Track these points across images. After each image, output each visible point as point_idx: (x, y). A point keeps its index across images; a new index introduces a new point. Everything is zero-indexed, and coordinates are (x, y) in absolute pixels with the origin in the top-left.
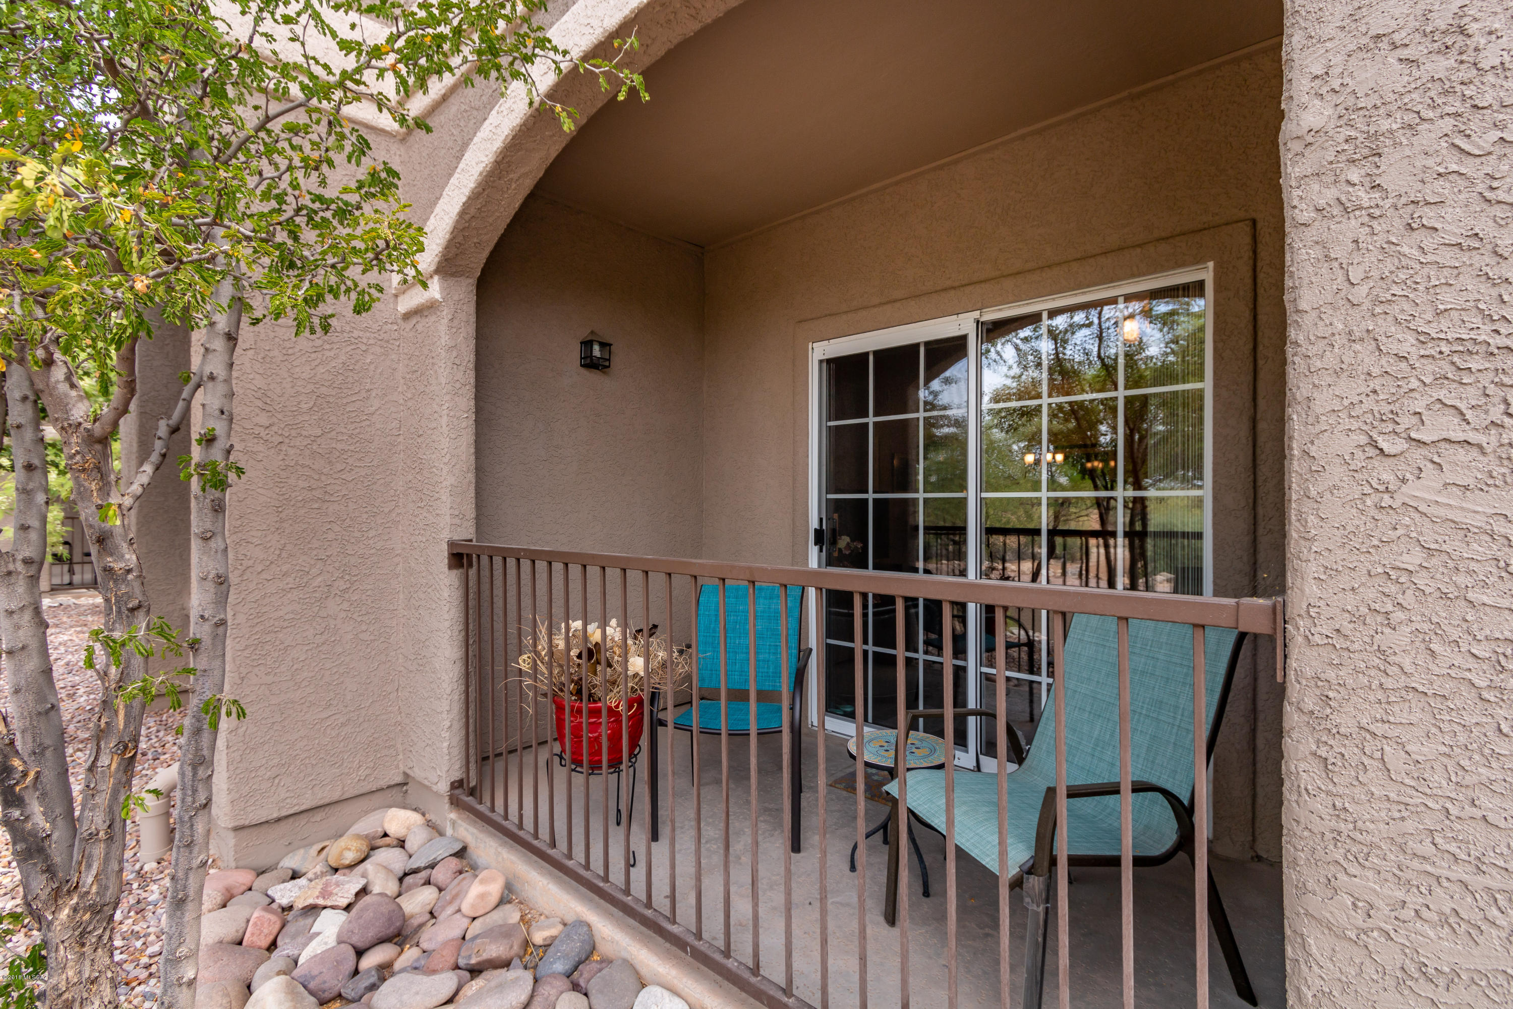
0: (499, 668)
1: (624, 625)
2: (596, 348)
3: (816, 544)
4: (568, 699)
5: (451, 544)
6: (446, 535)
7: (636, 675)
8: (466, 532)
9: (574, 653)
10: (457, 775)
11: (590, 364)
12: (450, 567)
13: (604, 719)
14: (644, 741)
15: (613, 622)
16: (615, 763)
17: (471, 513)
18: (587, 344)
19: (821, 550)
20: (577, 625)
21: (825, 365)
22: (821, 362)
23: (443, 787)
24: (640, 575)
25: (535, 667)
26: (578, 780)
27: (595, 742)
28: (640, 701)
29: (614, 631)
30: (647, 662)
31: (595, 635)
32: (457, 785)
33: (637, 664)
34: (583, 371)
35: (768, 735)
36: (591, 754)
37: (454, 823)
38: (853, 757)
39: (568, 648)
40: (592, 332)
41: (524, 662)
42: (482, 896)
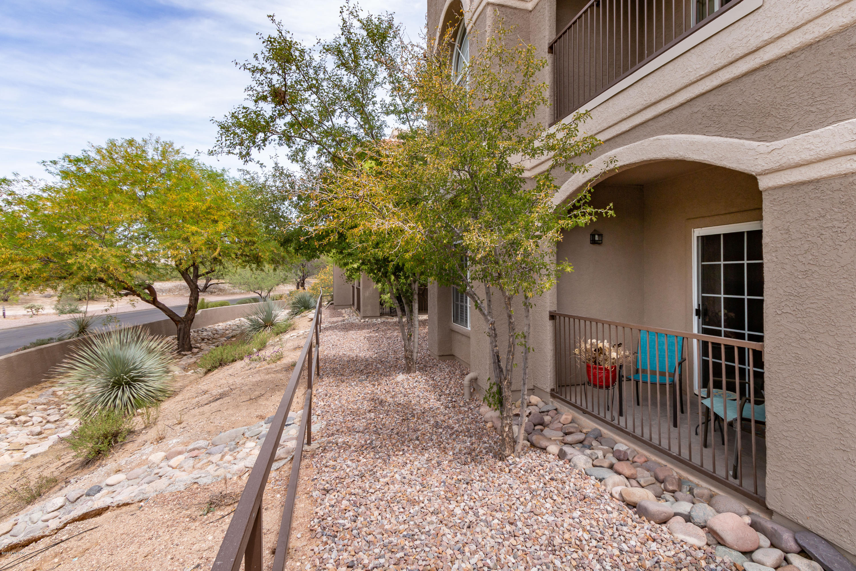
0: (568, 353)
1: (610, 342)
2: (596, 236)
3: (696, 315)
4: (592, 364)
5: (550, 312)
6: (548, 309)
7: (614, 358)
8: (554, 308)
9: (593, 349)
10: (552, 387)
11: (593, 242)
12: (550, 319)
13: (604, 371)
14: (617, 383)
15: (606, 341)
16: (607, 387)
17: (556, 302)
18: (593, 235)
19: (699, 318)
20: (594, 341)
21: (700, 238)
22: (698, 237)
23: (548, 390)
24: (615, 327)
25: (580, 352)
26: (596, 390)
27: (601, 378)
28: (615, 367)
29: (606, 344)
30: (617, 354)
31: (600, 345)
32: (552, 390)
33: (614, 355)
34: (591, 245)
35: (663, 385)
36: (599, 382)
37: (552, 402)
38: (697, 395)
39: (591, 348)
40: (595, 230)
41: (577, 351)
42: (566, 419)
